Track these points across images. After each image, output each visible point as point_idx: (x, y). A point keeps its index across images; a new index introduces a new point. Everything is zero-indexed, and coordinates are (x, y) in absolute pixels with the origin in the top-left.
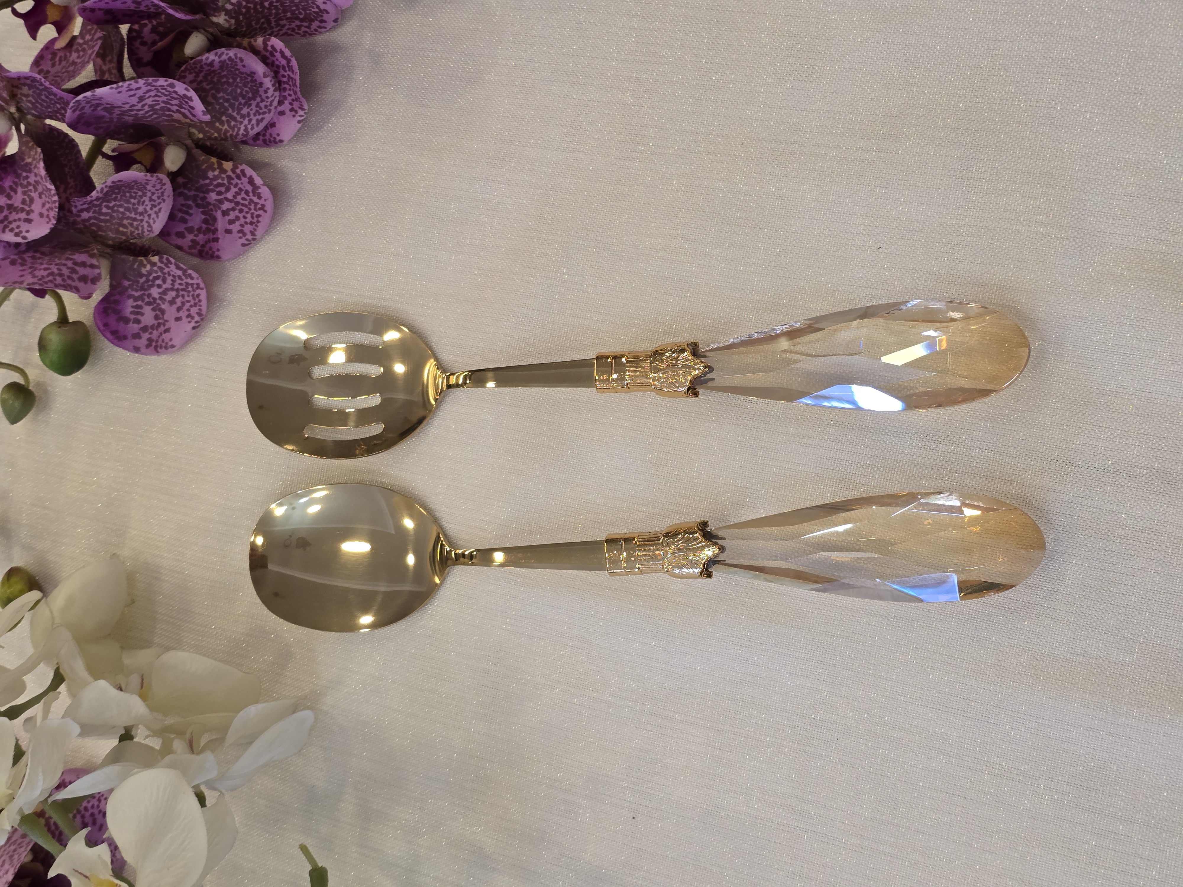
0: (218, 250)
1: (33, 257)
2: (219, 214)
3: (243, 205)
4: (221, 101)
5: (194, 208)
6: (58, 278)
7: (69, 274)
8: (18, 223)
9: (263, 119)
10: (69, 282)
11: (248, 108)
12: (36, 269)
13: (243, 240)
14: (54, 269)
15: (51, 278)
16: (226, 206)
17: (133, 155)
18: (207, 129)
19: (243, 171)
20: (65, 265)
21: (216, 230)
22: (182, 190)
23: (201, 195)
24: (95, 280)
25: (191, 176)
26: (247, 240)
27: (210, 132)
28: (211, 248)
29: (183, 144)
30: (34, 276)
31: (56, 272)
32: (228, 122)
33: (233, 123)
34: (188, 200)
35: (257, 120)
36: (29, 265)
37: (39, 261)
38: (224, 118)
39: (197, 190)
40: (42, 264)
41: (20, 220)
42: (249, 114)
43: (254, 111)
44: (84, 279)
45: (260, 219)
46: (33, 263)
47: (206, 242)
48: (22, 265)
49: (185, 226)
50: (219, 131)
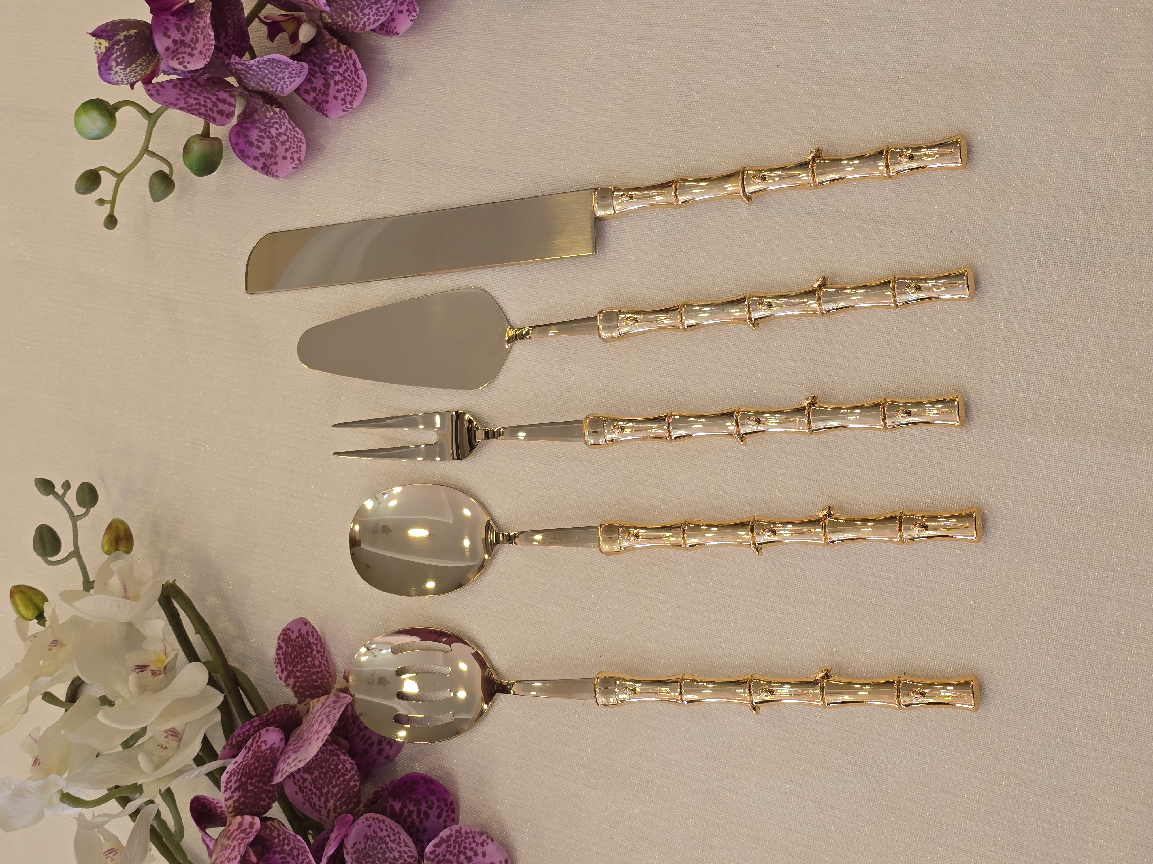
1: (191, 85)
2: (332, 83)
3: (349, 80)
5: (319, 73)
6: (202, 108)
7: (211, 107)
8: (183, 55)
9: (379, 20)
10: (210, 113)
11: (370, 9)
12: (188, 96)
14: (202, 100)
15: (197, 107)
17: (280, 23)
18: (335, 17)
20: (210, 99)
22: (312, 58)
23: (324, 65)
24: (230, 115)
25: (319, 49)
27: (337, 20)
28: (323, 107)
29: (316, 23)
30: (186, 103)
31: (203, 103)
32: (352, 16)
33: (355, 18)
34: (316, 67)
35: (375, 19)
36: (186, 91)
37: (194, 90)
38: (350, 13)
39: (322, 60)
40: (195, 93)
41: (185, 53)
42: (369, 13)
43: (373, 12)
44: (221, 112)
46: (189, 90)
47: (323, 102)
48: (181, 89)
49: (310, 85)
50: (344, 21)
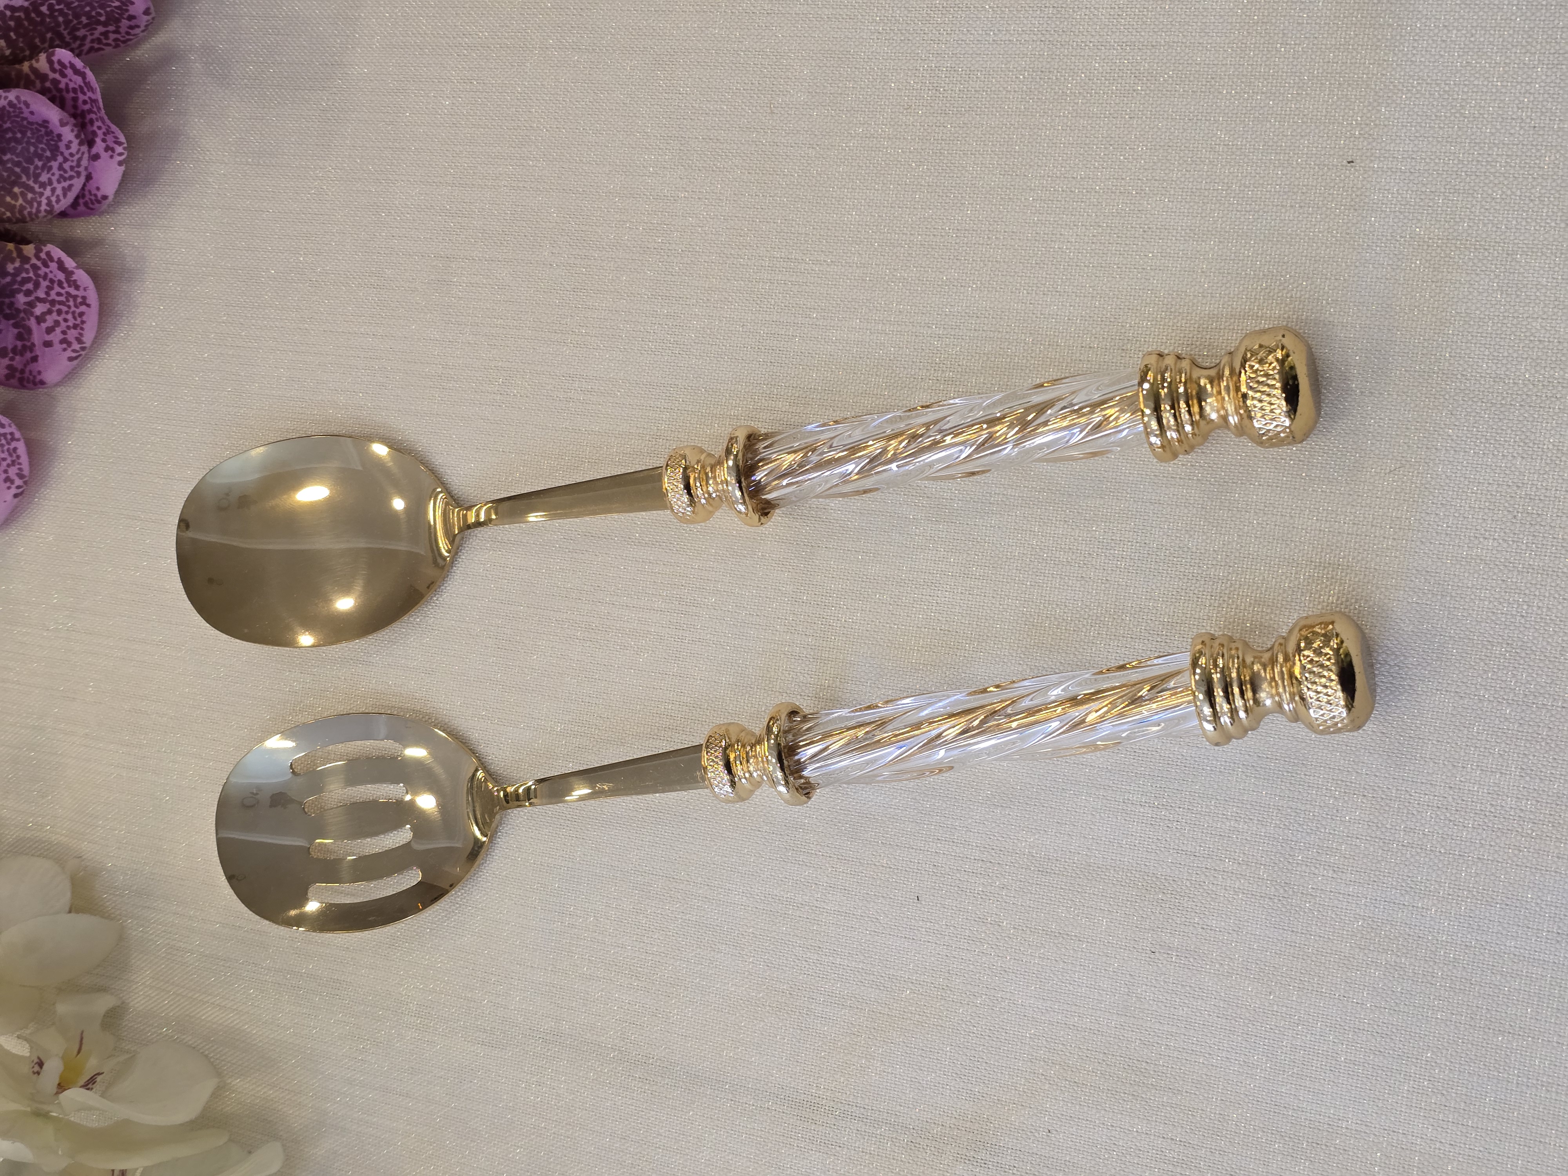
0: (40, 373)
4: (10, 165)
13: (69, 354)
16: (39, 309)
19: (48, 254)
21: (33, 345)
26: (74, 351)
45: (84, 319)
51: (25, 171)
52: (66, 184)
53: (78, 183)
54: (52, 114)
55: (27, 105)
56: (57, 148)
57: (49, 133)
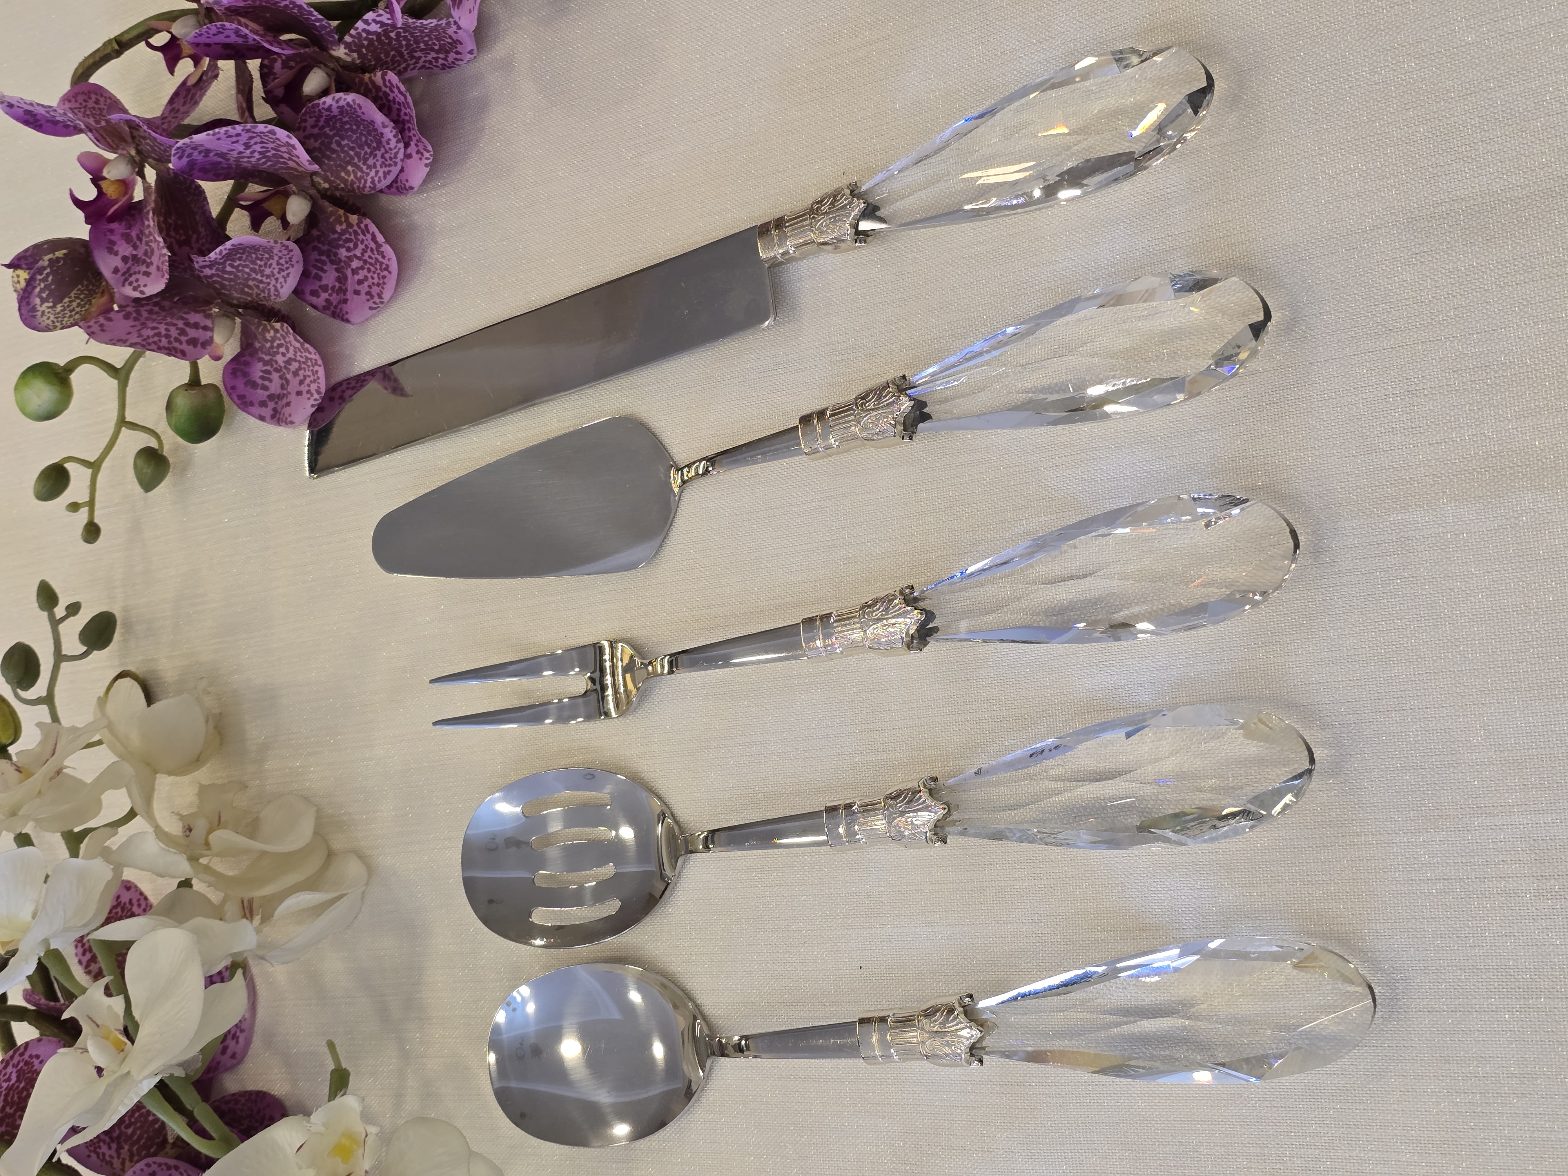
0: (347, 313)
1: (150, 312)
2: (349, 273)
3: (371, 264)
4: (346, 149)
5: (327, 264)
6: (164, 339)
7: (177, 336)
8: (137, 276)
9: (390, 171)
10: (175, 345)
11: (374, 159)
12: (145, 327)
13: (371, 304)
14: (162, 329)
15: (157, 339)
16: (355, 264)
17: (263, 205)
18: (332, 178)
19: (366, 226)
20: (175, 325)
21: (346, 290)
22: (315, 243)
23: (334, 250)
25: (321, 228)
26: (375, 303)
27: (335, 182)
28: (342, 309)
29: (307, 194)
30: (140, 336)
31: (164, 332)
32: (354, 172)
33: (359, 174)
34: (322, 255)
35: (384, 172)
37: (154, 316)
38: (350, 168)
39: (328, 243)
40: (154, 320)
41: (139, 272)
43: (379, 162)
44: (193, 342)
45: (386, 280)
46: (147, 319)
47: (339, 303)
48: (135, 320)
50: (345, 181)
51: (358, 155)
52: (386, 169)
53: (395, 170)
54: (379, 117)
55: (360, 108)
56: (381, 142)
57: (376, 130)
